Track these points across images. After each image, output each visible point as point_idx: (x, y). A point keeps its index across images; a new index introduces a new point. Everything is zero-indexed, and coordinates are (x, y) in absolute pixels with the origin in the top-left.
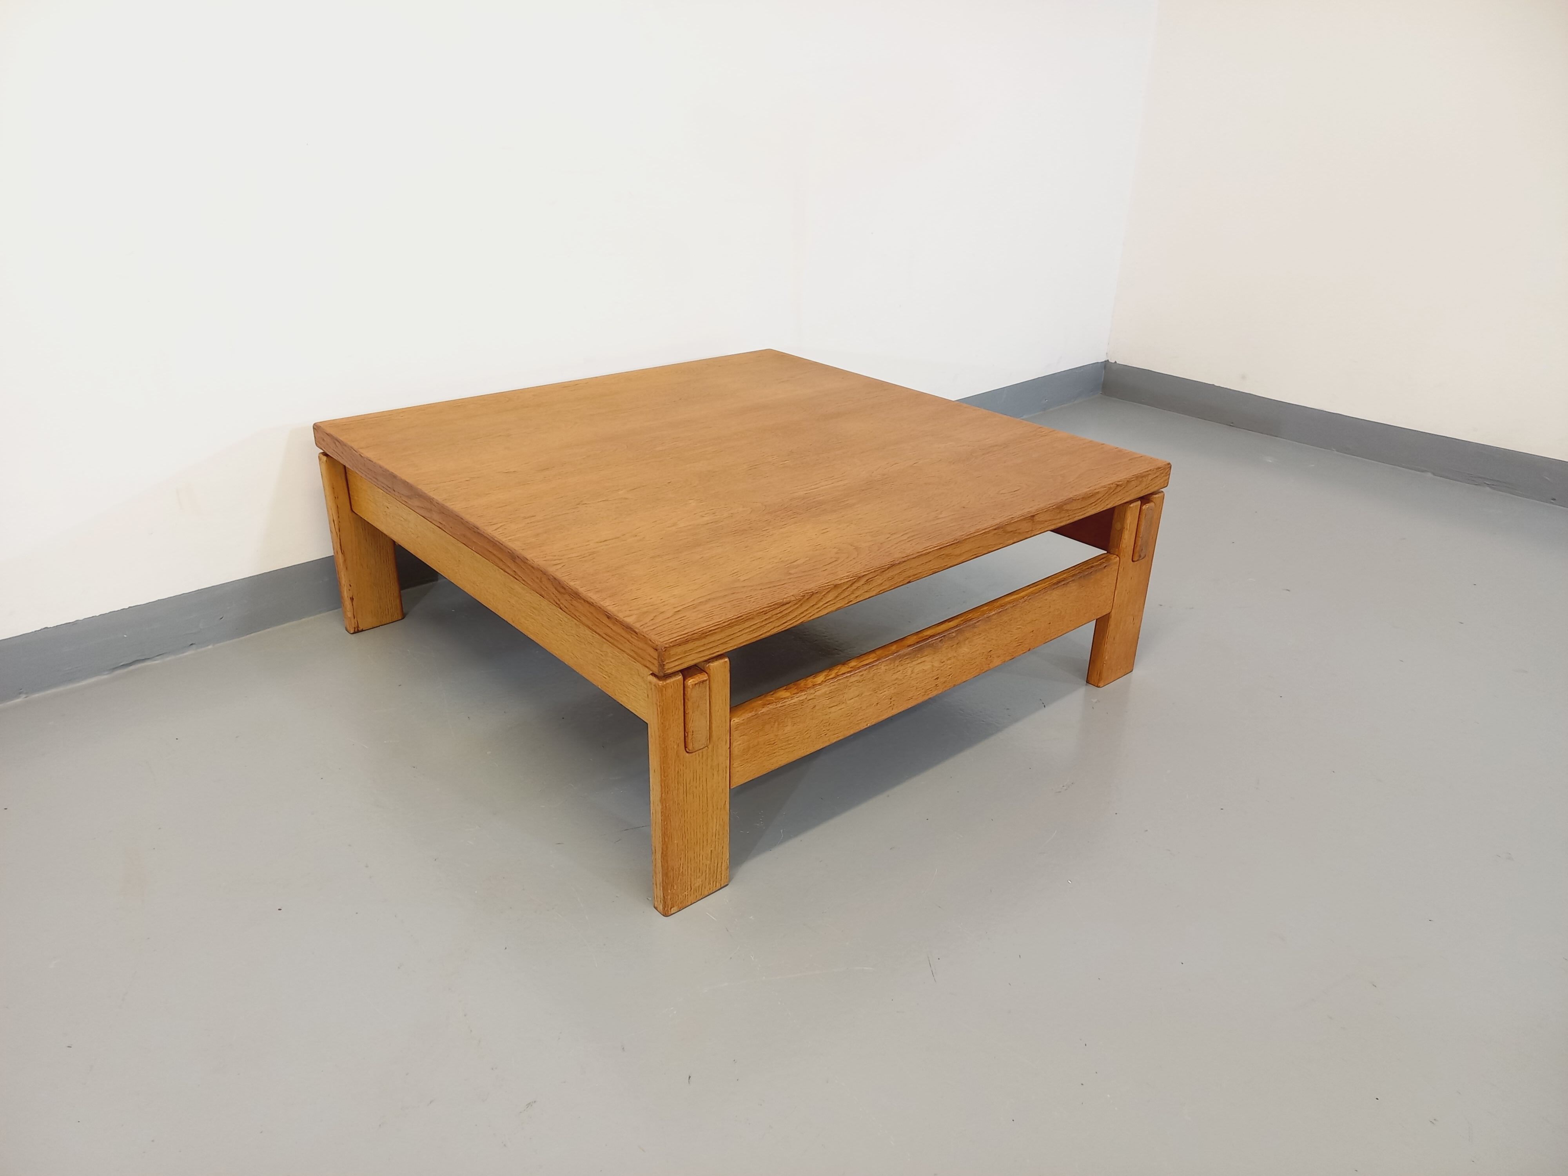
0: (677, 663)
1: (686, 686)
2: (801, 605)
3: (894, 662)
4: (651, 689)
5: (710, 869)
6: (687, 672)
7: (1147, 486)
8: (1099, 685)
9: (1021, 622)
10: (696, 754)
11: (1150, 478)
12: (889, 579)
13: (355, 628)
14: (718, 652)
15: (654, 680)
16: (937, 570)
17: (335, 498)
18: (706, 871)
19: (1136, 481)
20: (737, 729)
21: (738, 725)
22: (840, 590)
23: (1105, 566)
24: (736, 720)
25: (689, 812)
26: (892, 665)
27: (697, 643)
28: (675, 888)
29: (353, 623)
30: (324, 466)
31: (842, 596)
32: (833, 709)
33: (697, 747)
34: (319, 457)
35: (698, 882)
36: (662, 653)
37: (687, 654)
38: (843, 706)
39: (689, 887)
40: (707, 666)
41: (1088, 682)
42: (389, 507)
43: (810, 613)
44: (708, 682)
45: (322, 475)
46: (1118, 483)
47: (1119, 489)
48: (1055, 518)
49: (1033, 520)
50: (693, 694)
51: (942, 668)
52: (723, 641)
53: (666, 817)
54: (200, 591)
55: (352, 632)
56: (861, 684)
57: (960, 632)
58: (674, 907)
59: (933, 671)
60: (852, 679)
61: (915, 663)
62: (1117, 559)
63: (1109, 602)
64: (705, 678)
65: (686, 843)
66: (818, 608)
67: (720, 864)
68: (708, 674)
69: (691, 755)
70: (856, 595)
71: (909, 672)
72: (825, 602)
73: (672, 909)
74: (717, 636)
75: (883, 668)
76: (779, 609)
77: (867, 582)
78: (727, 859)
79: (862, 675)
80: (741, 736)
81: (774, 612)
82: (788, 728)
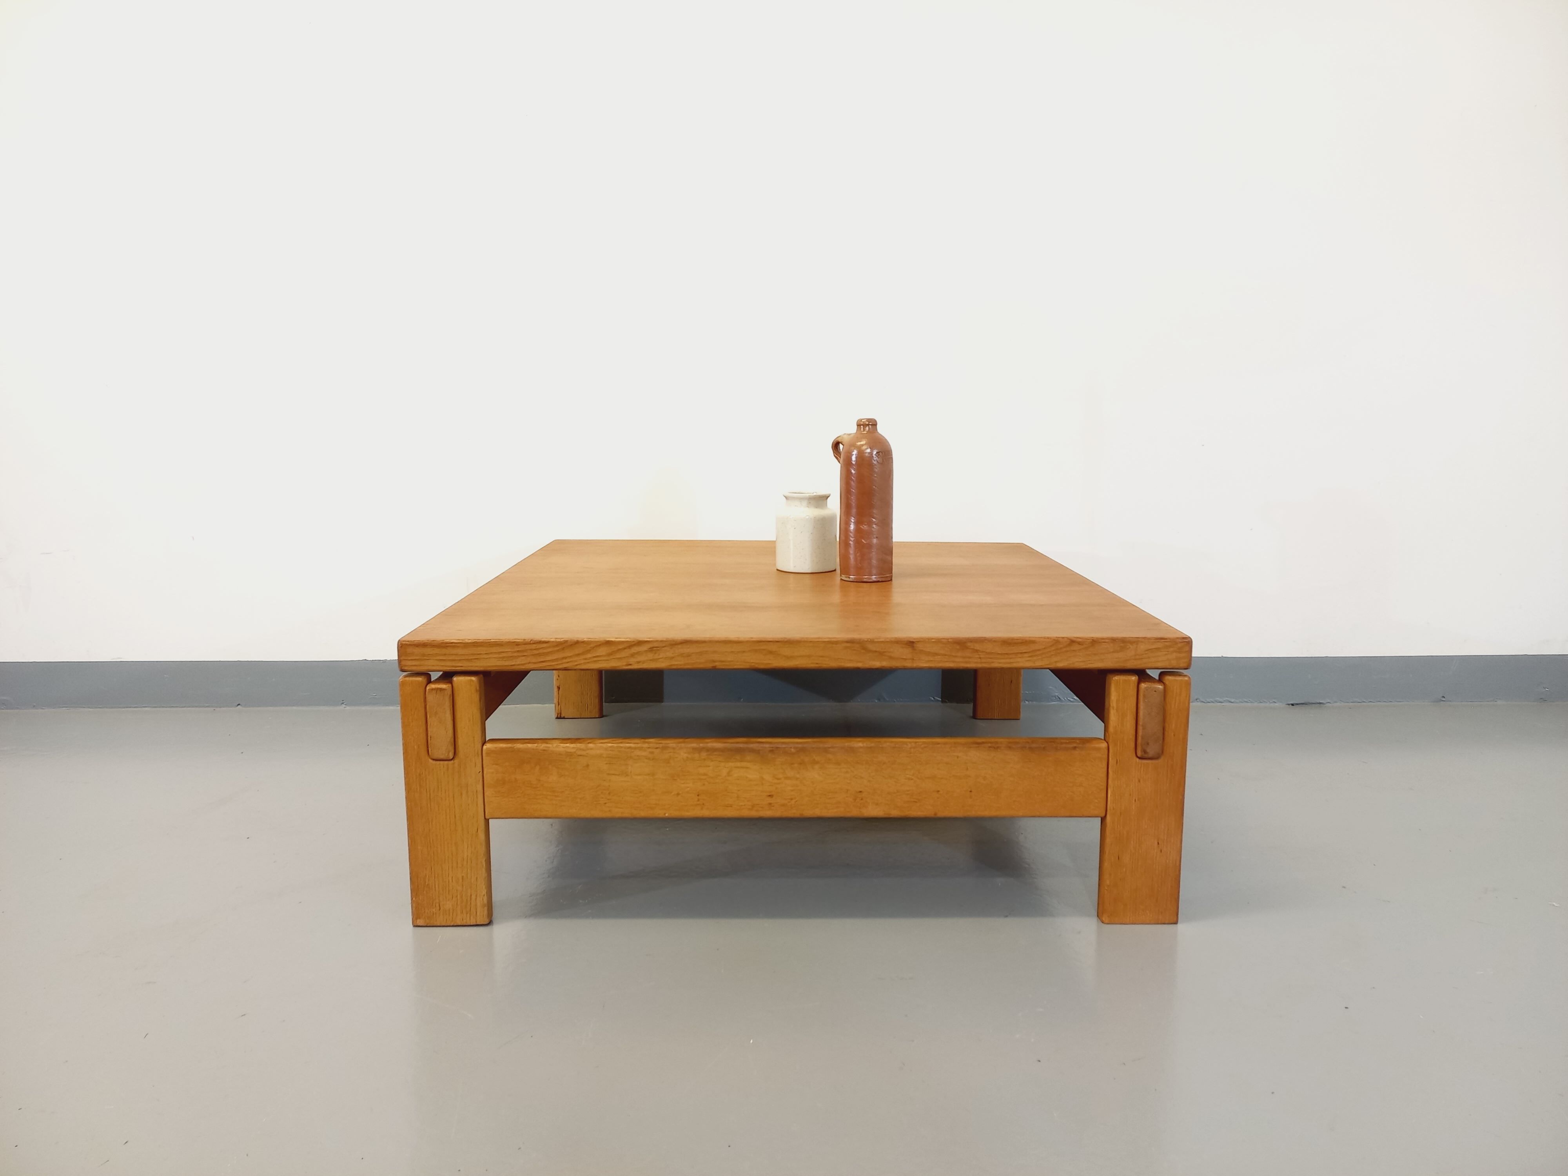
1: (426, 690)
2: (563, 649)
5: (461, 897)
7: (1142, 657)
9: (912, 771)
10: (440, 764)
11: (1151, 648)
12: (682, 655)
13: (558, 714)
14: (462, 666)
18: (457, 896)
19: (1112, 645)
20: (488, 757)
21: (490, 752)
22: (614, 648)
24: (490, 747)
25: (434, 822)
27: (437, 651)
28: (420, 899)
31: (618, 656)
32: (613, 778)
35: (448, 905)
37: (425, 658)
38: (627, 779)
39: (438, 905)
40: (452, 678)
41: (1100, 915)
43: (576, 661)
44: (451, 692)
48: (954, 654)
49: (913, 647)
51: (777, 786)
52: (467, 657)
55: (556, 717)
56: (650, 762)
58: (420, 918)
59: (762, 784)
60: (638, 753)
61: (731, 764)
62: (1104, 745)
63: (1096, 801)
64: (443, 686)
65: (432, 855)
66: (586, 659)
67: (473, 897)
68: (450, 685)
69: (434, 762)
70: (638, 660)
71: (724, 772)
72: (594, 655)
73: (418, 921)
74: (460, 651)
75: (683, 754)
76: (535, 645)
77: (651, 650)
78: (484, 895)
79: (652, 753)
80: (493, 764)
81: (528, 647)
82: (554, 778)
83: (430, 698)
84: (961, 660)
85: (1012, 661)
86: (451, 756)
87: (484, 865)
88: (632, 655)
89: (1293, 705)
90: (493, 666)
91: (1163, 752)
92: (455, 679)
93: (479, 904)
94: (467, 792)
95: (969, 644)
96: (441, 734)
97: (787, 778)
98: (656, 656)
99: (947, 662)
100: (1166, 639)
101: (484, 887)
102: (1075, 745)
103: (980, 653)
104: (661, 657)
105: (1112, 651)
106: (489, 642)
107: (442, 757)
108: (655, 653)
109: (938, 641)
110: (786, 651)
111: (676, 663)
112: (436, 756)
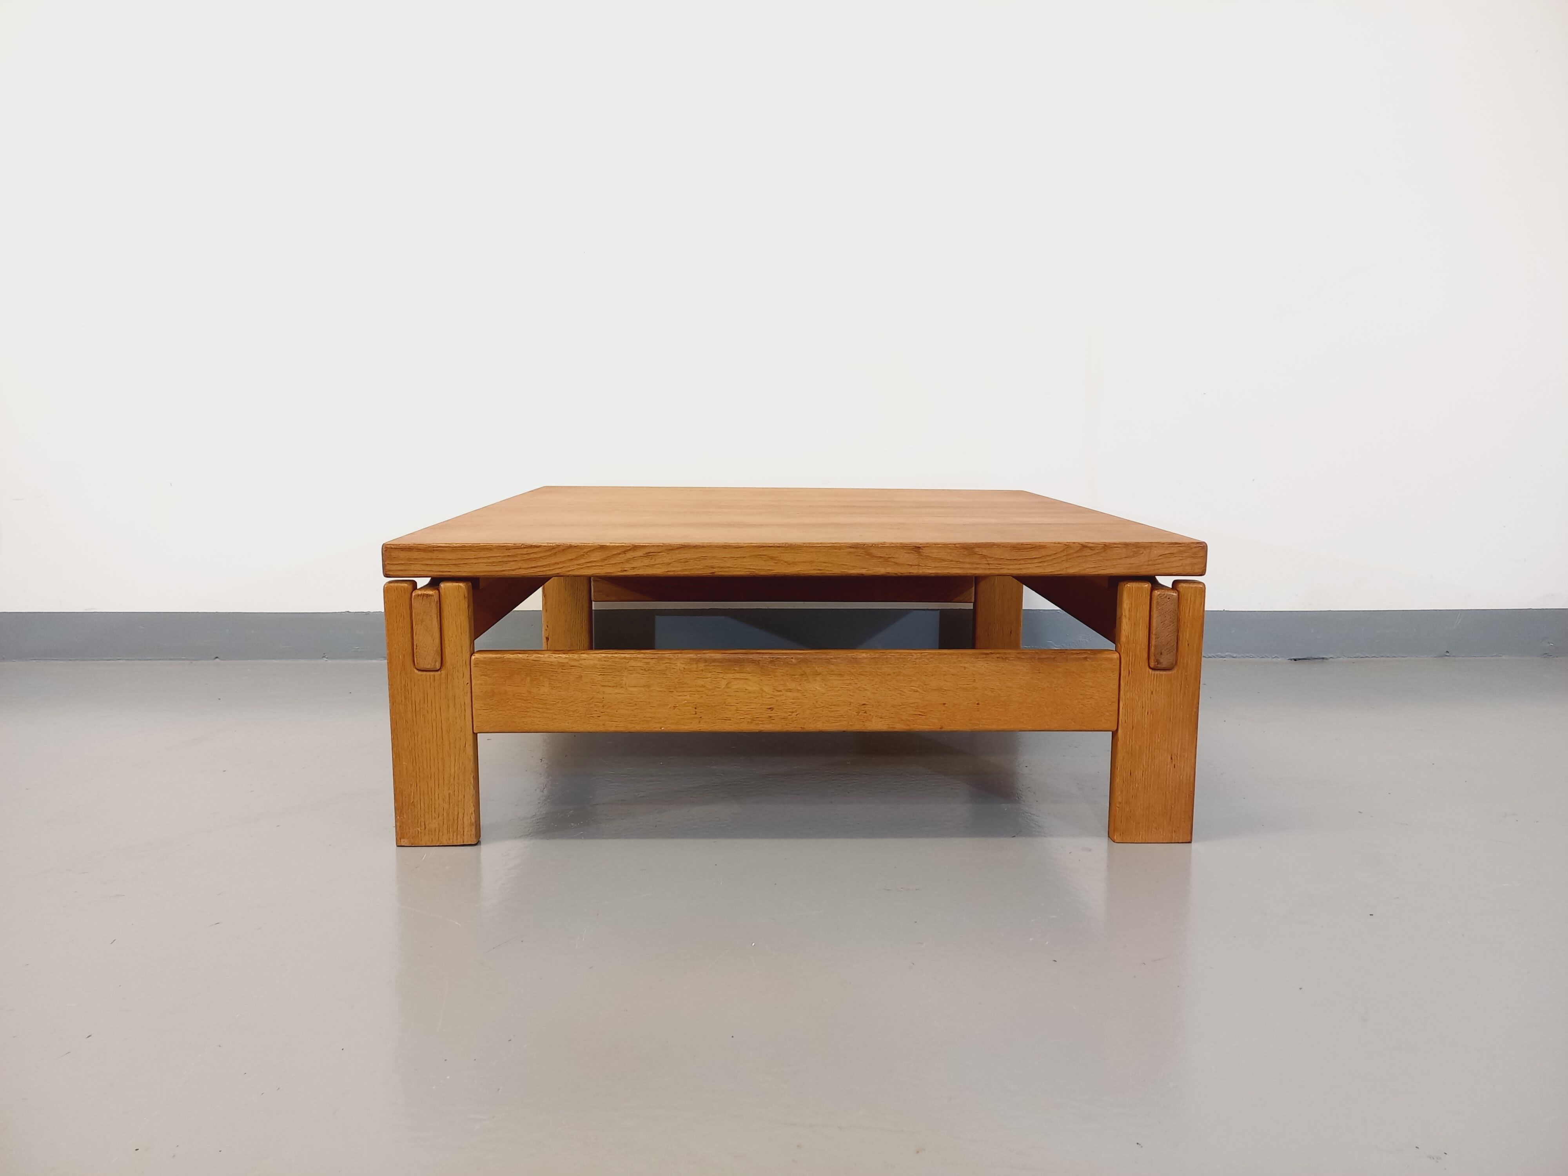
0: (400, 568)
1: (411, 595)
2: (555, 554)
5: (448, 814)
9: (918, 683)
10: (425, 675)
12: (679, 561)
14: (449, 572)
18: (443, 815)
19: (1124, 550)
20: (476, 664)
21: (478, 660)
22: (608, 553)
24: (479, 657)
25: (420, 737)
27: (423, 555)
28: (405, 817)
31: (613, 561)
32: (607, 690)
35: (434, 824)
38: (622, 691)
39: (423, 824)
40: (439, 584)
43: (569, 567)
44: (437, 598)
48: (961, 560)
49: (919, 552)
52: (454, 562)
56: (645, 673)
58: (404, 838)
59: (762, 697)
60: (633, 663)
61: (730, 676)
62: (1116, 656)
63: (1107, 714)
64: (430, 592)
65: (418, 770)
66: (579, 565)
67: (461, 815)
68: (437, 592)
69: (420, 673)
70: (633, 566)
71: (723, 683)
72: (588, 561)
73: (402, 840)
74: (447, 556)
75: (680, 665)
76: (525, 550)
77: (647, 555)
78: (472, 813)
79: (648, 663)
80: (482, 675)
81: (519, 551)
82: (545, 690)
83: (415, 604)
84: (968, 566)
85: (1021, 566)
86: (438, 667)
87: (472, 782)
88: (628, 561)
89: (1295, 660)
90: (481, 572)
91: (1176, 662)
92: (442, 585)
93: (466, 822)
94: (455, 704)
95: (977, 550)
96: (427, 642)
97: (790, 690)
98: (652, 562)
99: (953, 568)
100: (1180, 544)
101: (472, 804)
102: (1086, 656)
103: (988, 559)
104: (656, 563)
105: (1125, 556)
106: (477, 546)
107: (429, 667)
108: (652, 559)
109: (945, 546)
110: (788, 557)
111: (673, 569)
112: (422, 665)
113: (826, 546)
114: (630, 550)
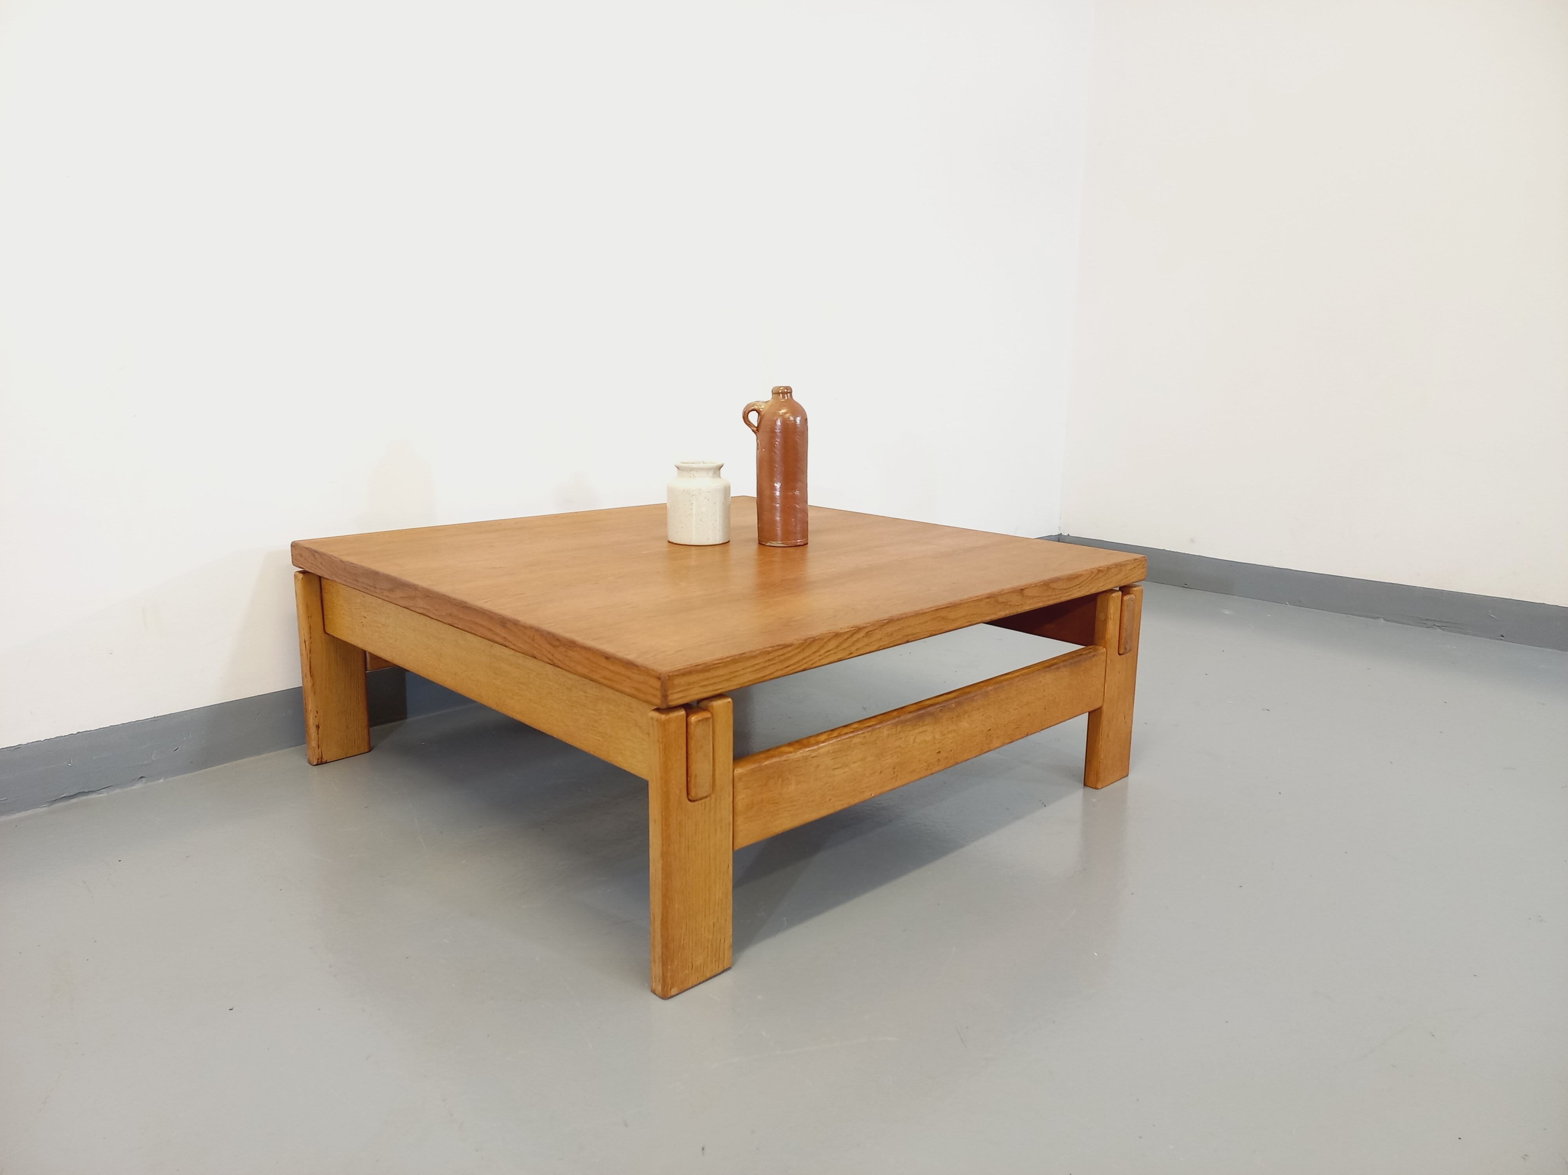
0: (681, 695)
1: (689, 723)
2: (803, 650)
3: (896, 727)
4: (653, 725)
5: (712, 945)
6: (689, 708)
7: (1126, 576)
8: (1098, 786)
10: (698, 804)
11: (1129, 567)
13: (318, 759)
14: (722, 689)
15: (656, 715)
16: (934, 633)
17: (309, 617)
18: (708, 947)
20: (740, 781)
21: (742, 777)
22: (841, 640)
23: (1094, 656)
24: (739, 771)
25: (691, 871)
26: (894, 730)
27: (701, 676)
28: (675, 963)
29: (317, 754)
30: (300, 584)
32: (837, 772)
33: (700, 795)
34: (295, 575)
35: (700, 961)
36: (665, 681)
37: (690, 687)
38: (846, 770)
39: (690, 964)
40: (710, 704)
41: (1085, 785)
42: (366, 616)
43: (812, 660)
44: (711, 720)
45: (296, 595)
46: (1100, 569)
47: (1101, 574)
49: (1022, 594)
50: (697, 731)
51: (944, 742)
52: (726, 677)
53: (667, 874)
54: (156, 719)
55: (315, 764)
56: (864, 747)
57: (959, 704)
58: (673, 987)
61: (916, 731)
62: (1104, 650)
64: (704, 715)
66: (820, 656)
67: (723, 941)
68: (713, 712)
69: (693, 803)
70: (857, 648)
71: (912, 740)
72: (826, 650)
73: (672, 990)
74: (721, 672)
76: (782, 651)
77: (867, 635)
78: (731, 936)
80: (744, 789)
81: (779, 654)
82: (792, 787)
83: (692, 730)
84: (1046, 599)
85: (1071, 593)
86: (709, 792)
90: (738, 684)
91: (1129, 647)
92: (713, 704)
95: (1050, 585)
98: (869, 640)
99: (1039, 602)
101: (731, 927)
104: (872, 640)
106: (744, 656)
108: (869, 638)
112: (695, 795)
113: (973, 600)
114: (855, 633)
